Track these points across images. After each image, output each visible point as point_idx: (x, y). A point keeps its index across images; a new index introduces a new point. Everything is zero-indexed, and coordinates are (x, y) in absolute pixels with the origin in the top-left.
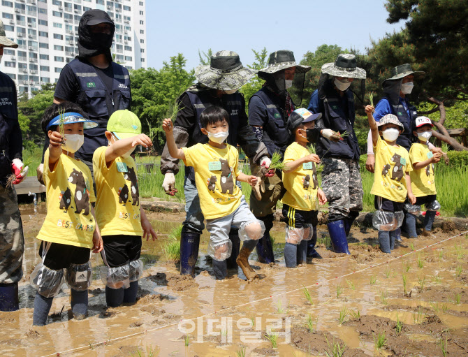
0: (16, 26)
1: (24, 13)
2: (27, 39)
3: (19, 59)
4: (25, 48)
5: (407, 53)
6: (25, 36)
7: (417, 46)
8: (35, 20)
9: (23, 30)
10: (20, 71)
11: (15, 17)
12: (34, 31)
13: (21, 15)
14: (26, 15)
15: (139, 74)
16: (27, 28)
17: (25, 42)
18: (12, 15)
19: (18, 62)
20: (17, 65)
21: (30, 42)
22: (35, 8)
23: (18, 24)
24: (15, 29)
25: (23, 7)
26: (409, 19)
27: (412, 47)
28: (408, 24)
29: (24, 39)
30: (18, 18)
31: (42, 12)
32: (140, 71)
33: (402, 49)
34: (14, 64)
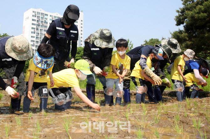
0: (36, 32)
1: (39, 27)
2: (39, 36)
3: (36, 44)
4: (38, 40)
5: (185, 37)
6: (39, 35)
7: (188, 34)
8: (43, 30)
9: (38, 33)
10: (36, 48)
11: (36, 29)
12: (42, 34)
13: (38, 28)
14: (40, 28)
15: (80, 49)
16: (40, 32)
17: (38, 37)
18: (35, 28)
19: (35, 45)
20: (35, 46)
21: (40, 38)
22: (43, 26)
23: (37, 31)
24: (36, 33)
25: (39, 25)
26: (185, 24)
27: (186, 34)
28: (184, 26)
29: (38, 36)
30: (37, 29)
31: (45, 27)
32: (80, 48)
33: (183, 35)
34: (34, 45)
